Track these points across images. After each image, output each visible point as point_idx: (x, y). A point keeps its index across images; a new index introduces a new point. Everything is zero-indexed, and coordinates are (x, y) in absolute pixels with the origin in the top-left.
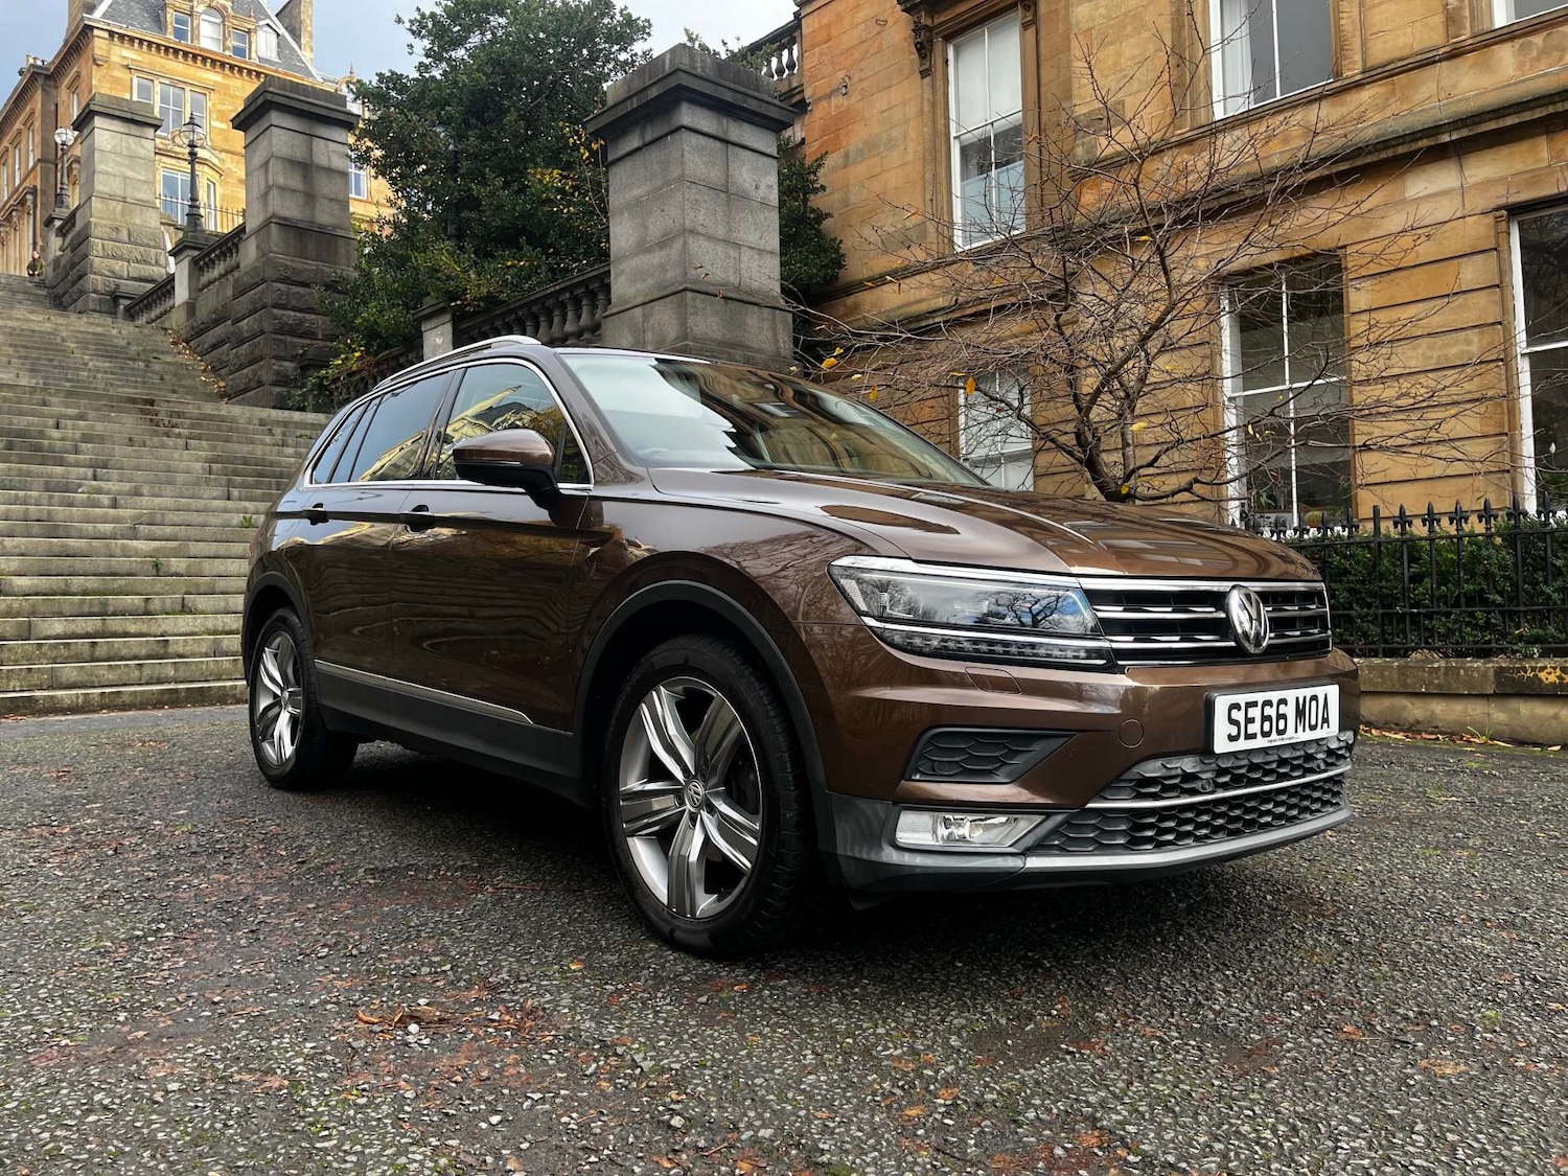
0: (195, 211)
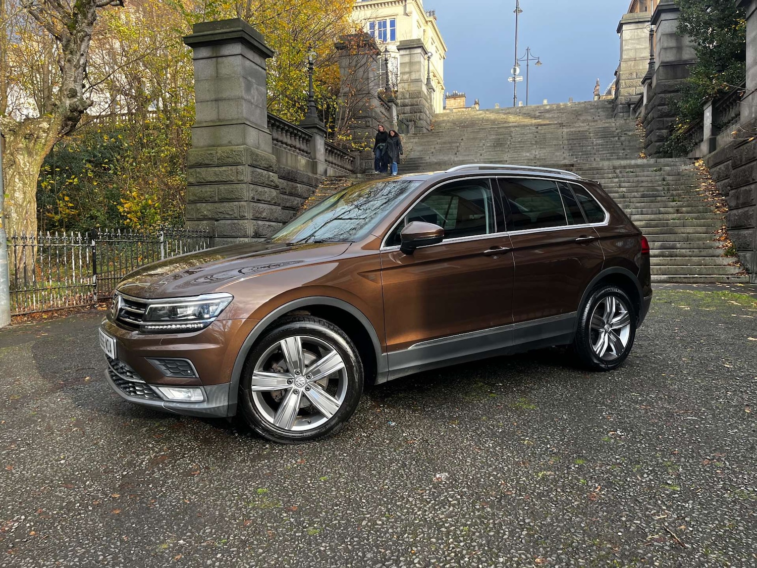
0: (652, 61)
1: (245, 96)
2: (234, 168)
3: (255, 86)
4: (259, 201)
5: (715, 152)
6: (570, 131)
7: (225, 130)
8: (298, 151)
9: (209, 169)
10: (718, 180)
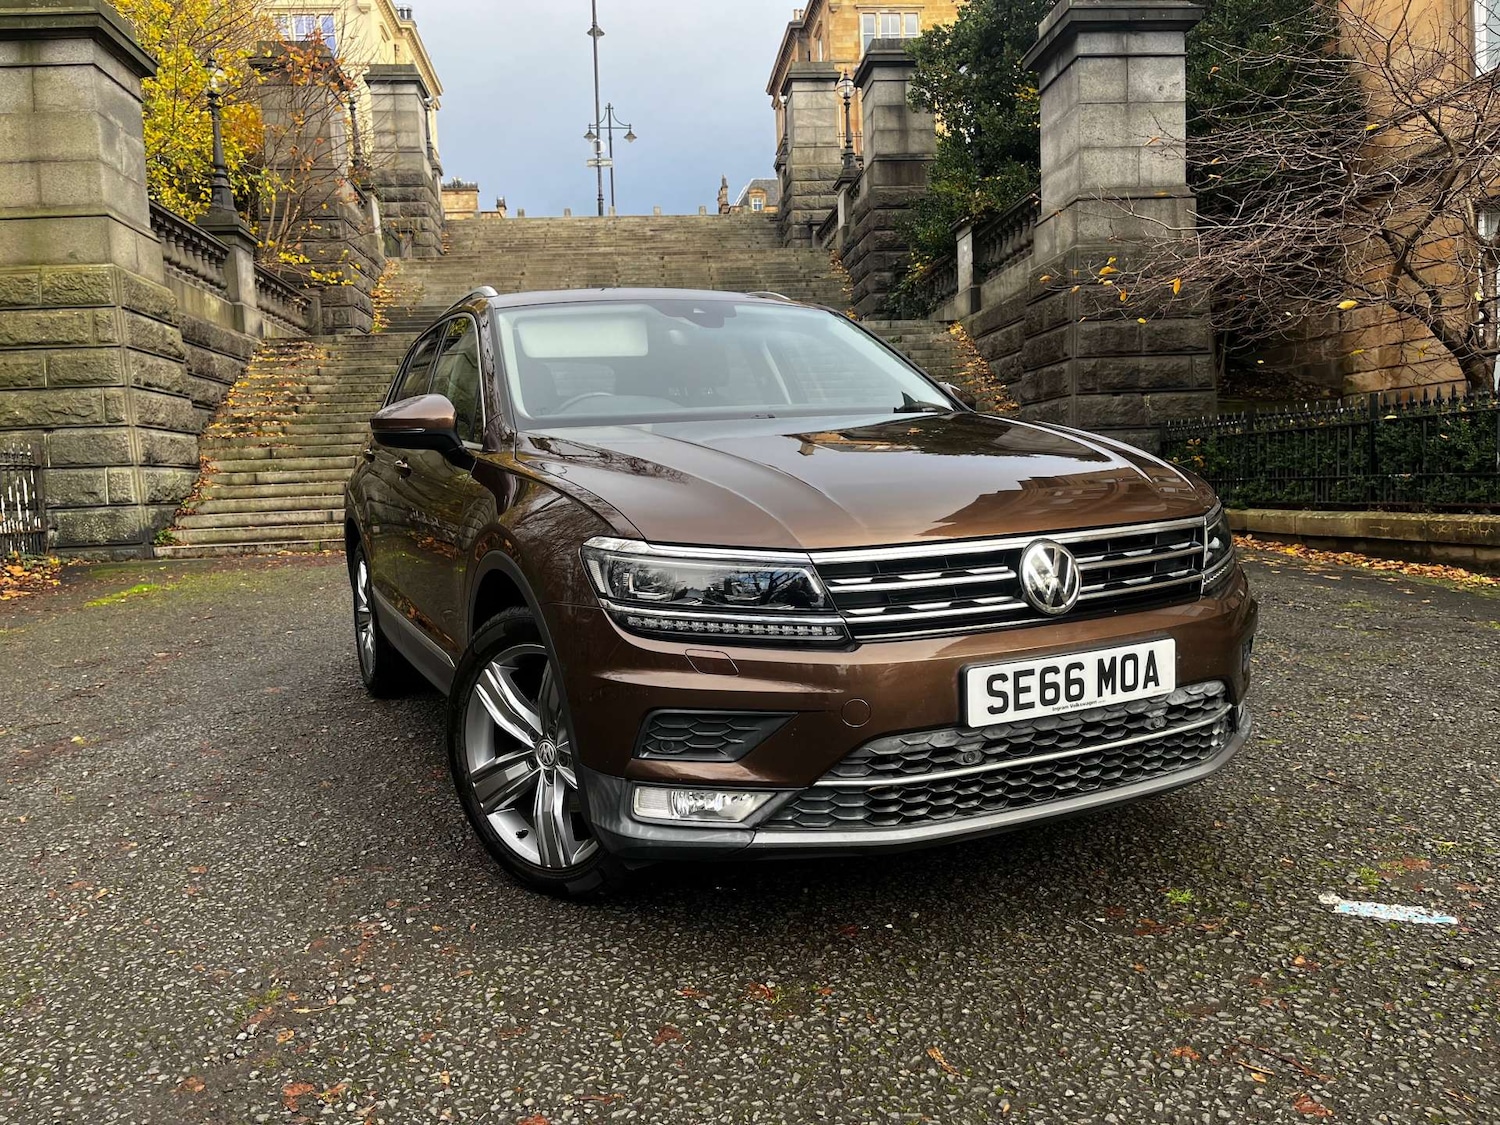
0: (850, 150)
1: (104, 156)
2: (87, 313)
3: (123, 135)
4: (148, 386)
5: (980, 313)
6: (722, 268)
7: (61, 227)
8: (201, 281)
9: (22, 314)
10: (993, 357)
